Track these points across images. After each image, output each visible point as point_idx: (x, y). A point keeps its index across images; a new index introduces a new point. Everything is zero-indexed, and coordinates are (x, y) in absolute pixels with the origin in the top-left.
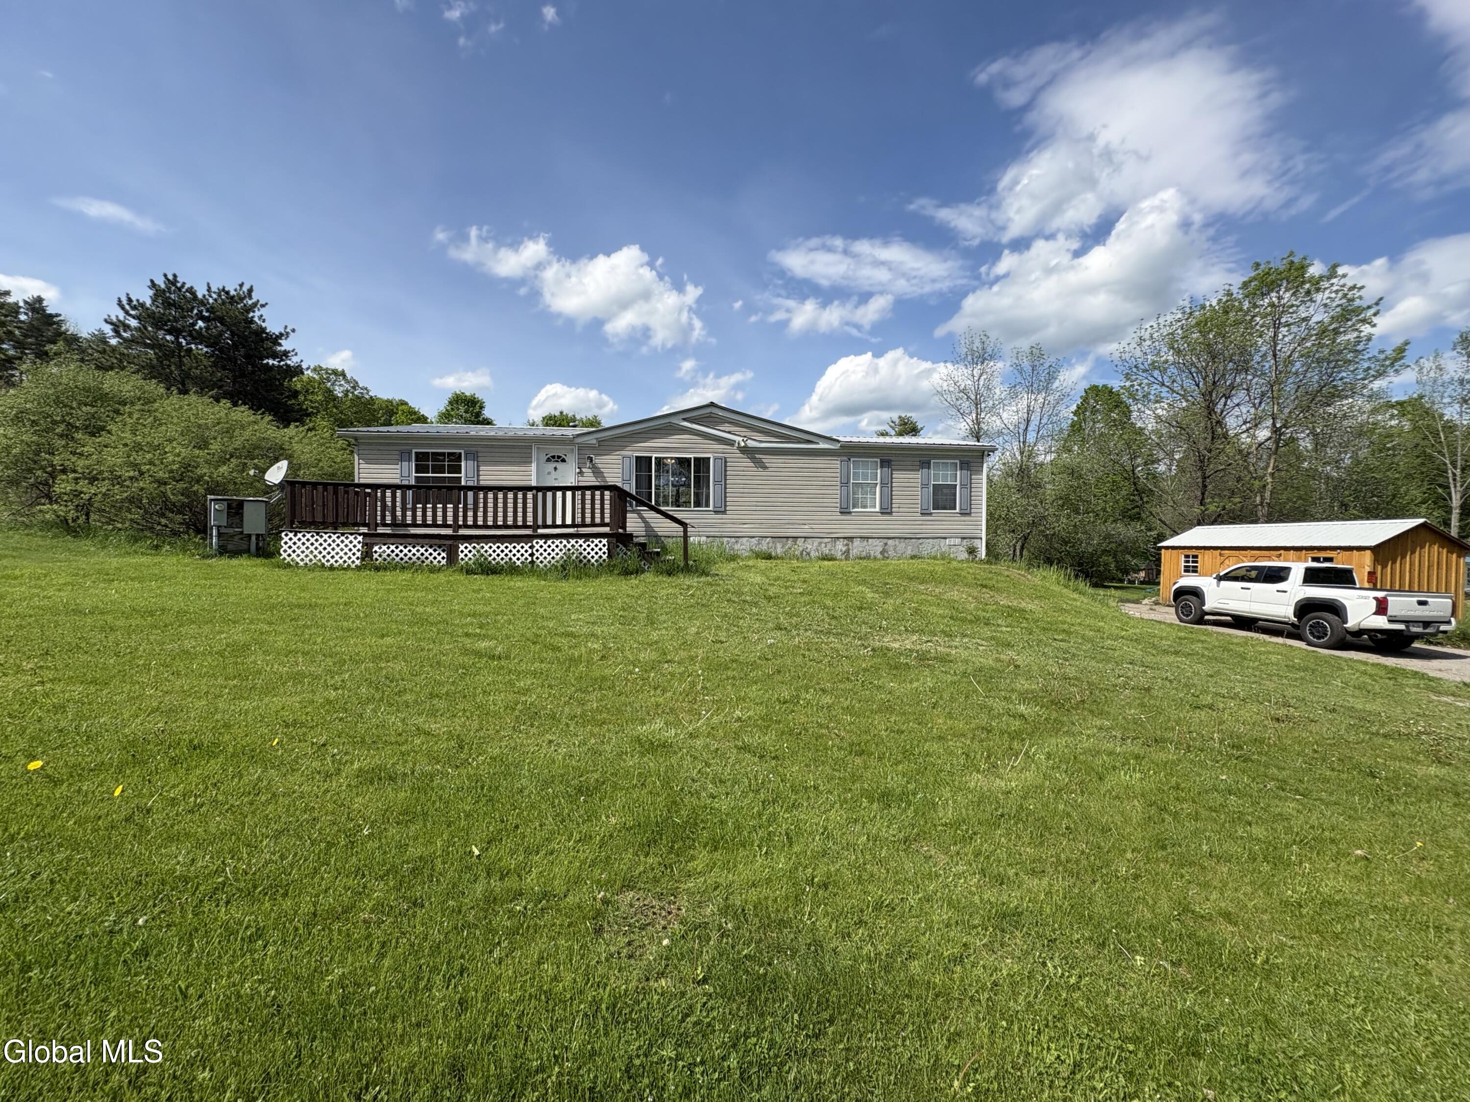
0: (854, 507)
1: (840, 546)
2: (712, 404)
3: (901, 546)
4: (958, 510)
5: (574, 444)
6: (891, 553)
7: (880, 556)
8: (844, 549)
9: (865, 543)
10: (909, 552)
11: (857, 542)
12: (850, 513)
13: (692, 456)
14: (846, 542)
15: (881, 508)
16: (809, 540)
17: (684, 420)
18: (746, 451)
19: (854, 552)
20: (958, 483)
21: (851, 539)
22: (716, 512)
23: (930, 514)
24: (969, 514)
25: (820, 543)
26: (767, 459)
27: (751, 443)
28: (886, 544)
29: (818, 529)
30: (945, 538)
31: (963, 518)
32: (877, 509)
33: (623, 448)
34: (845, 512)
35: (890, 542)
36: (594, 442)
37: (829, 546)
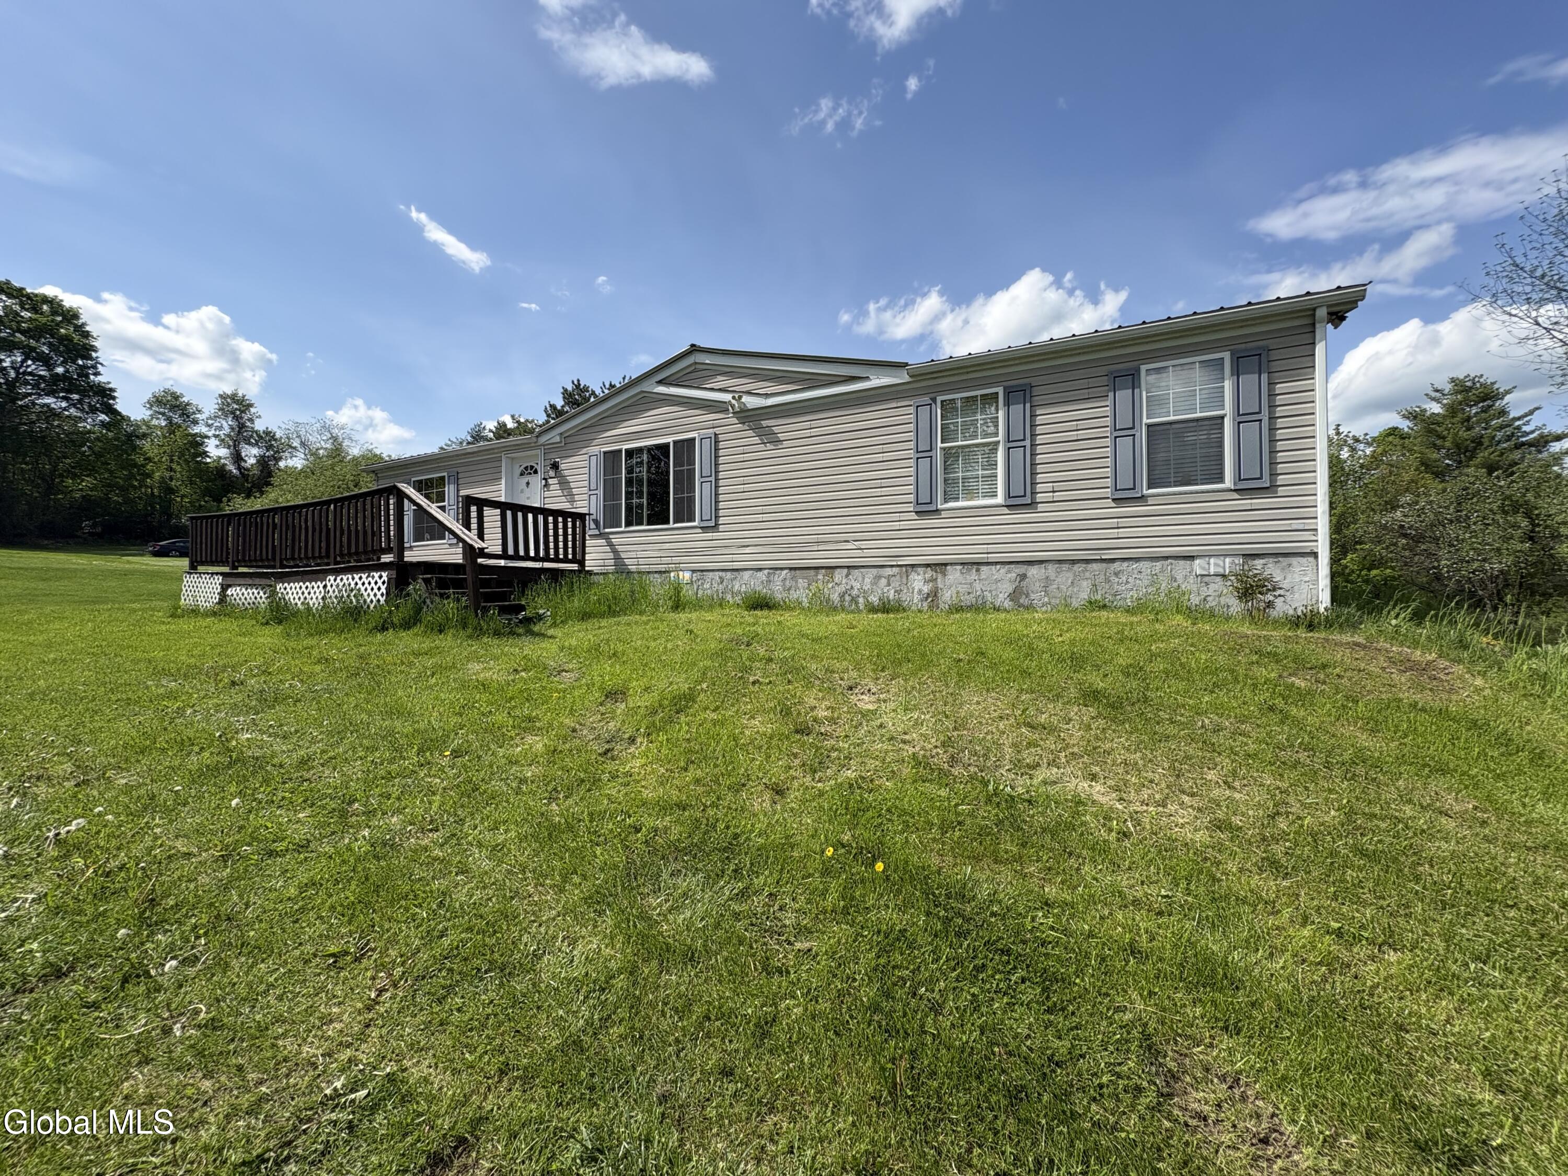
0: (946, 501)
1: (919, 582)
2: (694, 349)
3: (1063, 578)
4: (1229, 482)
5: (538, 447)
6: (1037, 597)
7: (1007, 604)
8: (926, 589)
9: (973, 575)
10: (1083, 593)
11: (954, 574)
12: (937, 511)
13: (669, 440)
14: (929, 573)
15: (1009, 496)
16: (856, 572)
17: (660, 382)
18: (747, 417)
19: (947, 596)
20: (1228, 409)
21: (941, 567)
22: (705, 529)
23: (1143, 498)
24: (1271, 489)
25: (879, 577)
26: (781, 427)
27: (751, 402)
28: (1023, 577)
29: (873, 551)
30: (1192, 558)
31: (1247, 503)
32: (1000, 499)
33: (588, 443)
34: (925, 510)
35: (1033, 571)
36: (558, 439)
37: (895, 583)
